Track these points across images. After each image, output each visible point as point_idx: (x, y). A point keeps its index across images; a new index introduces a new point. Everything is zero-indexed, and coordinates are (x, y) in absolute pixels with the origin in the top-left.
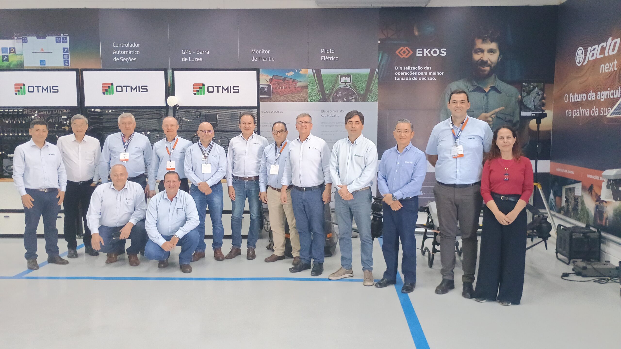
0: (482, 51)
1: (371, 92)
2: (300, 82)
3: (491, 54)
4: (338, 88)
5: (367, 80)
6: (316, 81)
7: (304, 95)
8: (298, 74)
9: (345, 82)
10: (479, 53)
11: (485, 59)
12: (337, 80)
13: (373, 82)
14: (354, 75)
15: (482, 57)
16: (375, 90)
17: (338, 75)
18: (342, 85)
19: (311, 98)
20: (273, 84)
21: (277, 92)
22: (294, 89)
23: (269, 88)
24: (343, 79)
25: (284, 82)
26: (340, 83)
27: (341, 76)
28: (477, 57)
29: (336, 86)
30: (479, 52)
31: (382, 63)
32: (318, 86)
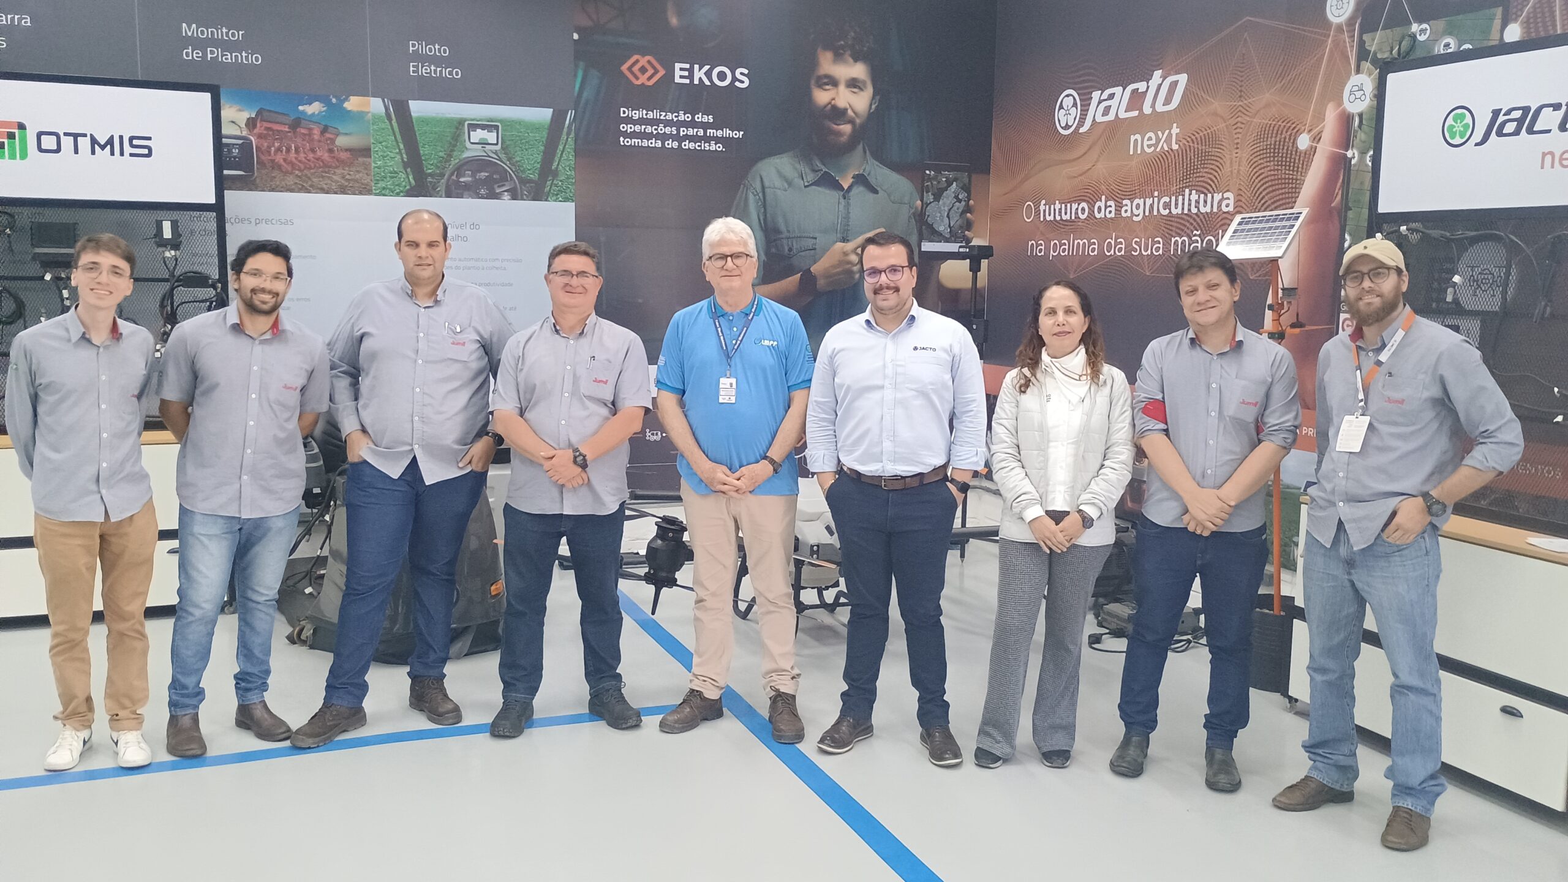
0: (834, 82)
1: (555, 174)
2: (346, 134)
3: (854, 92)
4: (460, 160)
5: (544, 140)
6: (395, 137)
7: (361, 175)
8: (337, 111)
9: (483, 143)
10: (827, 87)
11: (841, 103)
12: (459, 135)
13: (561, 147)
14: (509, 124)
15: (834, 99)
16: (567, 169)
17: (461, 122)
18: (472, 151)
19: (381, 184)
20: (260, 136)
21: (273, 161)
22: (326, 155)
23: (246, 147)
24: (478, 135)
25: (294, 133)
26: (468, 145)
27: (469, 124)
28: (822, 97)
29: (455, 153)
30: (828, 85)
31: (585, 94)
32: (403, 151)
